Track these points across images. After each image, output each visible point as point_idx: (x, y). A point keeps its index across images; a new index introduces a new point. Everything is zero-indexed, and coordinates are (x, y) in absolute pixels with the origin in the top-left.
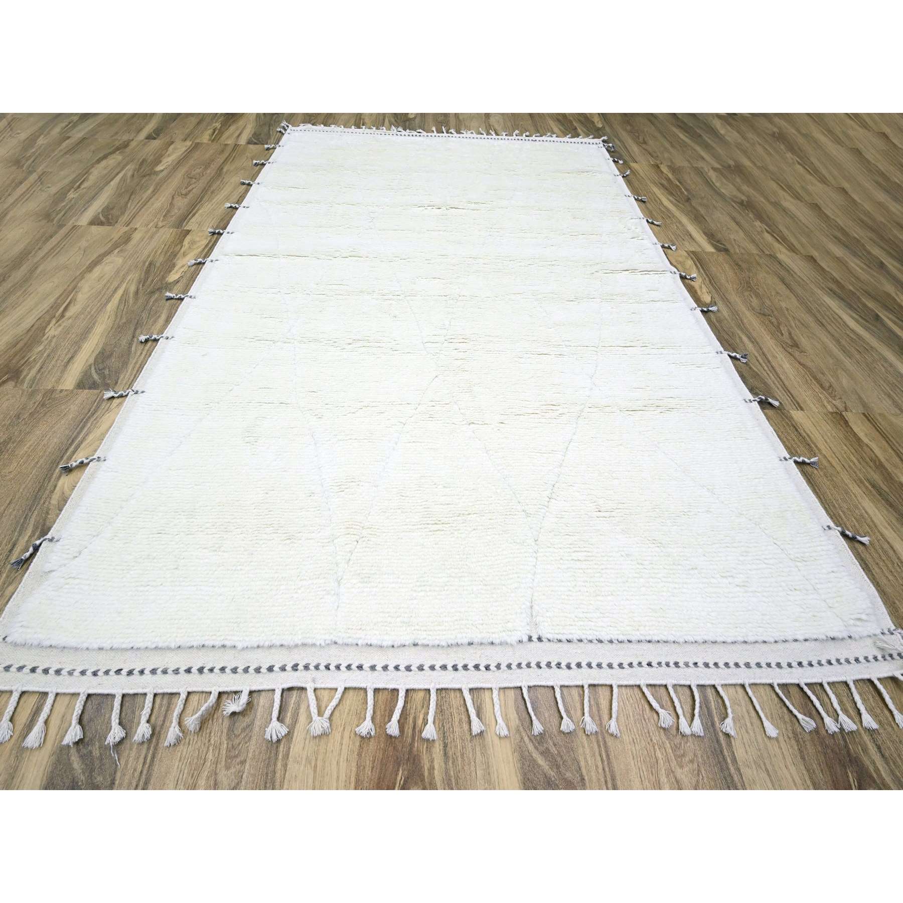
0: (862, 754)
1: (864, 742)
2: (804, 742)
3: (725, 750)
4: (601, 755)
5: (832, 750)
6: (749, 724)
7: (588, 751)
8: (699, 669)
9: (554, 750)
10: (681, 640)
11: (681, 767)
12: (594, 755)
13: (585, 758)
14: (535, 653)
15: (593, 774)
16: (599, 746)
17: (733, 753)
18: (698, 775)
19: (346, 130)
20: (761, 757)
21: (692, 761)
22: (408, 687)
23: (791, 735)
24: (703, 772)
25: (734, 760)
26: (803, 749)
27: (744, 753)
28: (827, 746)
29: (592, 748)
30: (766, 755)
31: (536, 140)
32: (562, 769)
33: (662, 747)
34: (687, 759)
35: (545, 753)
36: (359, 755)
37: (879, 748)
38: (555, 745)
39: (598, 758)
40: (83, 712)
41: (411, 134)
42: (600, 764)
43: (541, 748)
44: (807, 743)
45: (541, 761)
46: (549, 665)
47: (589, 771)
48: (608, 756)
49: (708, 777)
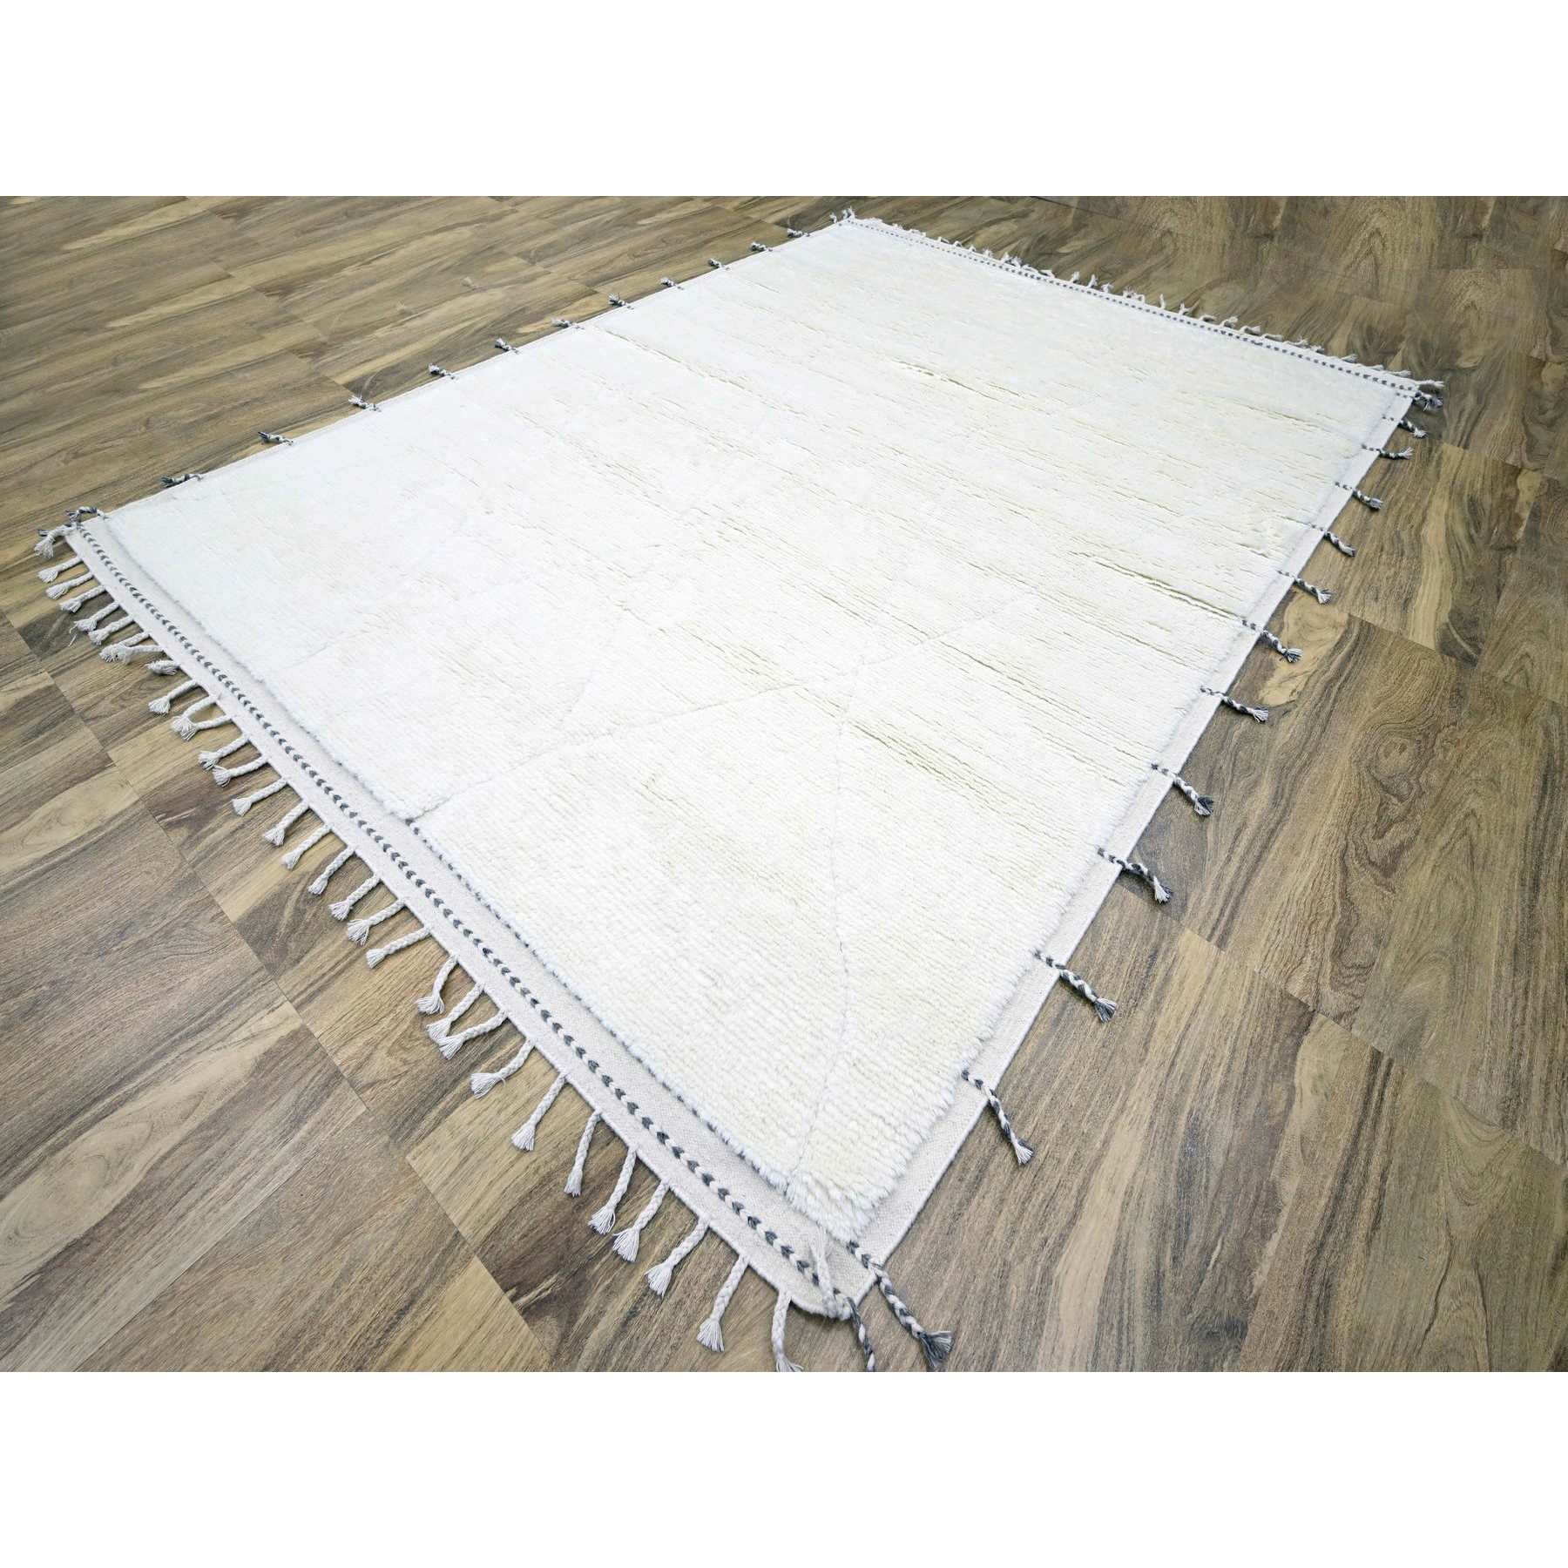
0: (600, 1289)
1: (623, 1287)
2: (548, 1194)
3: (451, 1096)
4: (337, 964)
5: (568, 1240)
6: (511, 1109)
7: (331, 949)
8: (532, 1010)
9: (308, 917)
10: (550, 967)
11: (390, 1053)
12: (332, 957)
13: (322, 951)
14: (399, 837)
15: (311, 967)
16: (346, 956)
17: (456, 1107)
18: (394, 1078)
19: (928, 240)
20: (478, 1145)
21: (405, 1062)
22: (313, 807)
23: (543, 1171)
24: (403, 1081)
25: (447, 1113)
26: (536, 1198)
27: (466, 1121)
28: (568, 1230)
29: (337, 952)
30: (486, 1149)
31: (1260, 344)
32: (294, 936)
33: (398, 1021)
34: (404, 1056)
35: (299, 912)
36: (185, 773)
37: (633, 1313)
38: (314, 915)
39: (332, 963)
40: (92, 599)
41: (1030, 273)
42: (327, 968)
43: (301, 906)
44: (550, 1200)
45: (288, 912)
46: (394, 856)
47: (311, 962)
48: (342, 971)
49: (400, 1090)
